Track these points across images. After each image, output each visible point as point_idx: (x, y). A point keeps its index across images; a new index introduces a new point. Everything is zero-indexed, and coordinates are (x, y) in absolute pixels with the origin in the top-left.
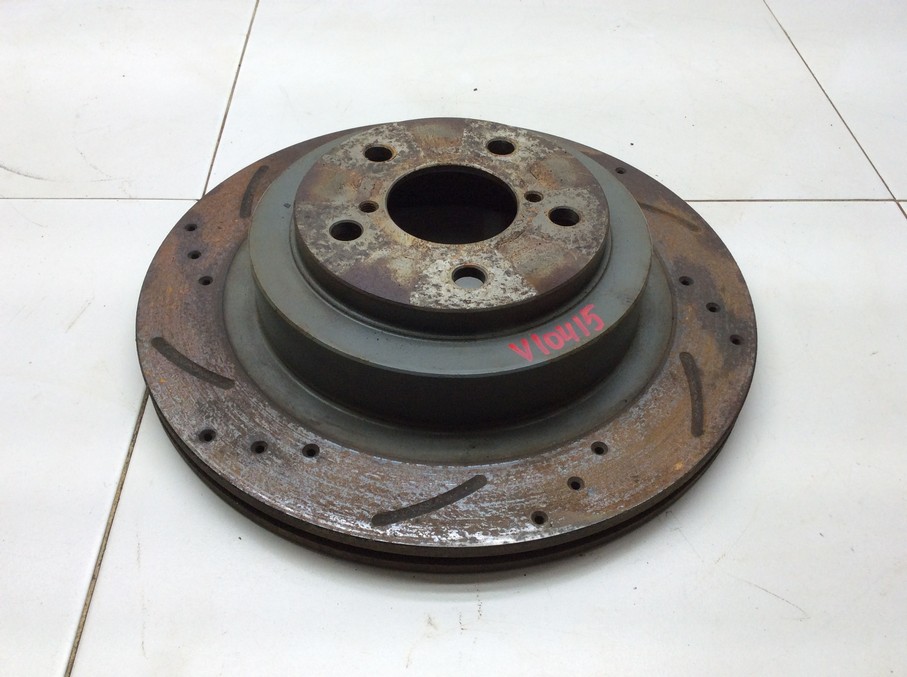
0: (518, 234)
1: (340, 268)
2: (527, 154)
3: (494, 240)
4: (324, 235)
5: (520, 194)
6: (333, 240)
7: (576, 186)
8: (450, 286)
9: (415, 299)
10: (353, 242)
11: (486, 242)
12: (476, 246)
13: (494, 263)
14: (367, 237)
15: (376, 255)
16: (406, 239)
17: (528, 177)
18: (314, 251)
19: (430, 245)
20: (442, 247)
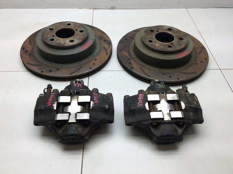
0: (76, 35)
1: (54, 44)
2: (73, 25)
3: (73, 36)
4: (49, 41)
5: (74, 30)
6: (51, 41)
7: (82, 27)
8: (70, 43)
9: (66, 45)
10: (54, 41)
11: (72, 37)
12: (71, 37)
13: (74, 39)
14: (55, 40)
15: (58, 42)
16: (61, 39)
17: (74, 27)
18: (49, 43)
19: (65, 39)
20: (67, 39)
